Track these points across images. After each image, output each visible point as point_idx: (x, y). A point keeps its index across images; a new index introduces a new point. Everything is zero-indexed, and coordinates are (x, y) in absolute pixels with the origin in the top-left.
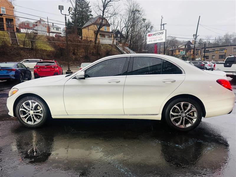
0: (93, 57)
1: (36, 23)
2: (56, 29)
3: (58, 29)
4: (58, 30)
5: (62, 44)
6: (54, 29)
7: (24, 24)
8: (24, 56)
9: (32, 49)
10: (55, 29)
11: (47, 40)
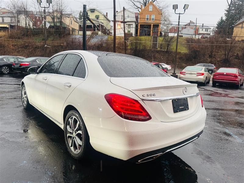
0: (236, 60)
1: (185, 25)
2: (206, 29)
3: (208, 29)
4: (207, 31)
5: (197, 46)
6: (202, 30)
7: (174, 28)
8: (158, 58)
9: (167, 52)
10: (204, 30)
11: (186, 42)
